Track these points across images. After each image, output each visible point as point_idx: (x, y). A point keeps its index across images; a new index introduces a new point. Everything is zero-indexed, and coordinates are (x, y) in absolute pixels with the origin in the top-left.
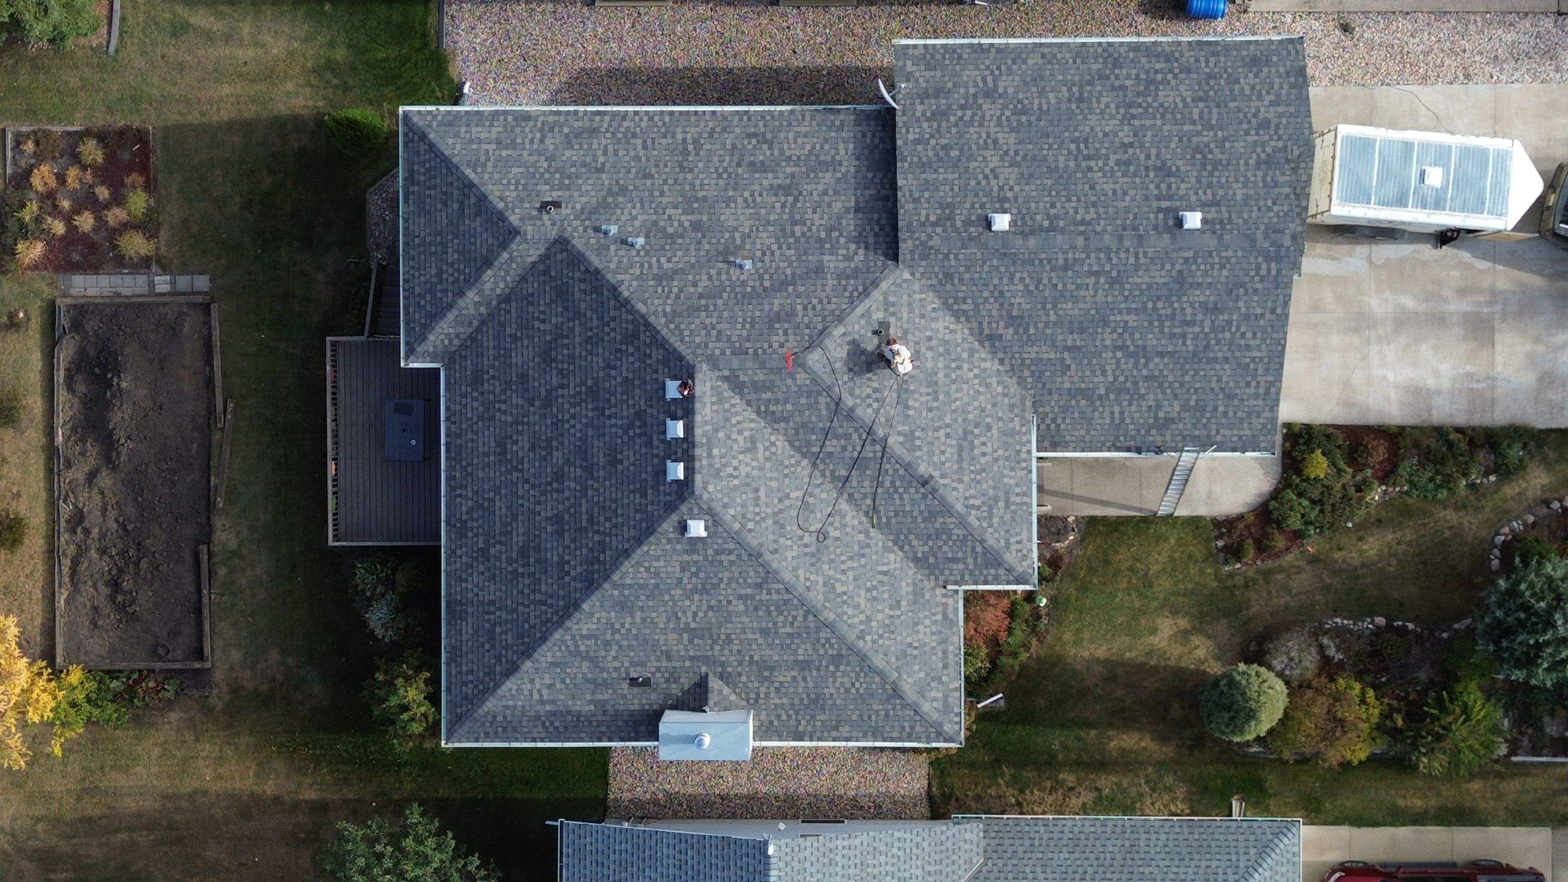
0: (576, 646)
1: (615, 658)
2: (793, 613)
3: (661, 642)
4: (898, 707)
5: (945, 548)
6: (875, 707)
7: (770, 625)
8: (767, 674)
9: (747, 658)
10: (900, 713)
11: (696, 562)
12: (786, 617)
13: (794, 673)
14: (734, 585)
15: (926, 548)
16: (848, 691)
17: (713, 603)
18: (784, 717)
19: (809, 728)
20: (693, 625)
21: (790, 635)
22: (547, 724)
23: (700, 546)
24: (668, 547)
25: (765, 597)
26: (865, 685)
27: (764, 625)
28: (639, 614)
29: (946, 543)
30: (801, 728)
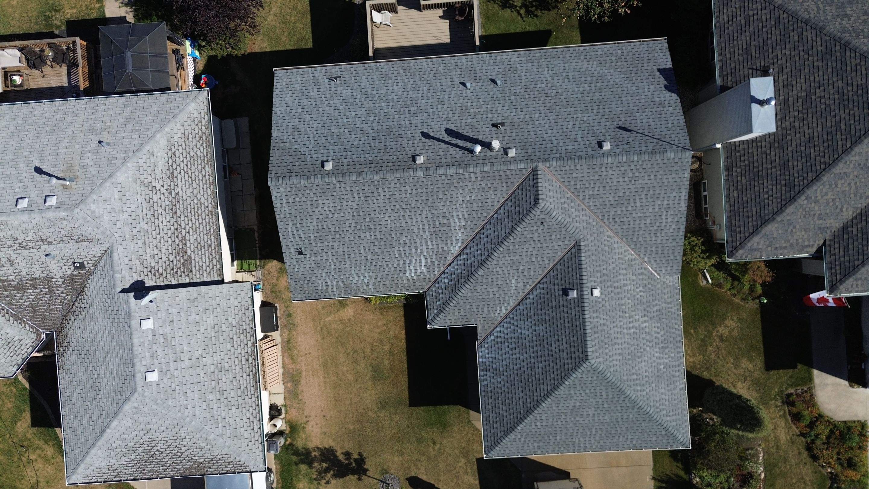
0: (793, 30)
1: (785, 54)
2: (827, 156)
3: (798, 80)
4: (755, 223)
6: (754, 210)
7: (816, 143)
8: (777, 145)
9: (788, 132)
10: (751, 224)
12: (823, 151)
13: (778, 160)
14: (848, 118)
15: (855, 232)
16: (766, 193)
17: (833, 107)
18: (742, 159)
19: (735, 174)
20: (813, 97)
21: (809, 155)
22: (730, 23)
25: (839, 137)
26: (770, 203)
27: (816, 139)
28: (821, 64)
30: (734, 169)
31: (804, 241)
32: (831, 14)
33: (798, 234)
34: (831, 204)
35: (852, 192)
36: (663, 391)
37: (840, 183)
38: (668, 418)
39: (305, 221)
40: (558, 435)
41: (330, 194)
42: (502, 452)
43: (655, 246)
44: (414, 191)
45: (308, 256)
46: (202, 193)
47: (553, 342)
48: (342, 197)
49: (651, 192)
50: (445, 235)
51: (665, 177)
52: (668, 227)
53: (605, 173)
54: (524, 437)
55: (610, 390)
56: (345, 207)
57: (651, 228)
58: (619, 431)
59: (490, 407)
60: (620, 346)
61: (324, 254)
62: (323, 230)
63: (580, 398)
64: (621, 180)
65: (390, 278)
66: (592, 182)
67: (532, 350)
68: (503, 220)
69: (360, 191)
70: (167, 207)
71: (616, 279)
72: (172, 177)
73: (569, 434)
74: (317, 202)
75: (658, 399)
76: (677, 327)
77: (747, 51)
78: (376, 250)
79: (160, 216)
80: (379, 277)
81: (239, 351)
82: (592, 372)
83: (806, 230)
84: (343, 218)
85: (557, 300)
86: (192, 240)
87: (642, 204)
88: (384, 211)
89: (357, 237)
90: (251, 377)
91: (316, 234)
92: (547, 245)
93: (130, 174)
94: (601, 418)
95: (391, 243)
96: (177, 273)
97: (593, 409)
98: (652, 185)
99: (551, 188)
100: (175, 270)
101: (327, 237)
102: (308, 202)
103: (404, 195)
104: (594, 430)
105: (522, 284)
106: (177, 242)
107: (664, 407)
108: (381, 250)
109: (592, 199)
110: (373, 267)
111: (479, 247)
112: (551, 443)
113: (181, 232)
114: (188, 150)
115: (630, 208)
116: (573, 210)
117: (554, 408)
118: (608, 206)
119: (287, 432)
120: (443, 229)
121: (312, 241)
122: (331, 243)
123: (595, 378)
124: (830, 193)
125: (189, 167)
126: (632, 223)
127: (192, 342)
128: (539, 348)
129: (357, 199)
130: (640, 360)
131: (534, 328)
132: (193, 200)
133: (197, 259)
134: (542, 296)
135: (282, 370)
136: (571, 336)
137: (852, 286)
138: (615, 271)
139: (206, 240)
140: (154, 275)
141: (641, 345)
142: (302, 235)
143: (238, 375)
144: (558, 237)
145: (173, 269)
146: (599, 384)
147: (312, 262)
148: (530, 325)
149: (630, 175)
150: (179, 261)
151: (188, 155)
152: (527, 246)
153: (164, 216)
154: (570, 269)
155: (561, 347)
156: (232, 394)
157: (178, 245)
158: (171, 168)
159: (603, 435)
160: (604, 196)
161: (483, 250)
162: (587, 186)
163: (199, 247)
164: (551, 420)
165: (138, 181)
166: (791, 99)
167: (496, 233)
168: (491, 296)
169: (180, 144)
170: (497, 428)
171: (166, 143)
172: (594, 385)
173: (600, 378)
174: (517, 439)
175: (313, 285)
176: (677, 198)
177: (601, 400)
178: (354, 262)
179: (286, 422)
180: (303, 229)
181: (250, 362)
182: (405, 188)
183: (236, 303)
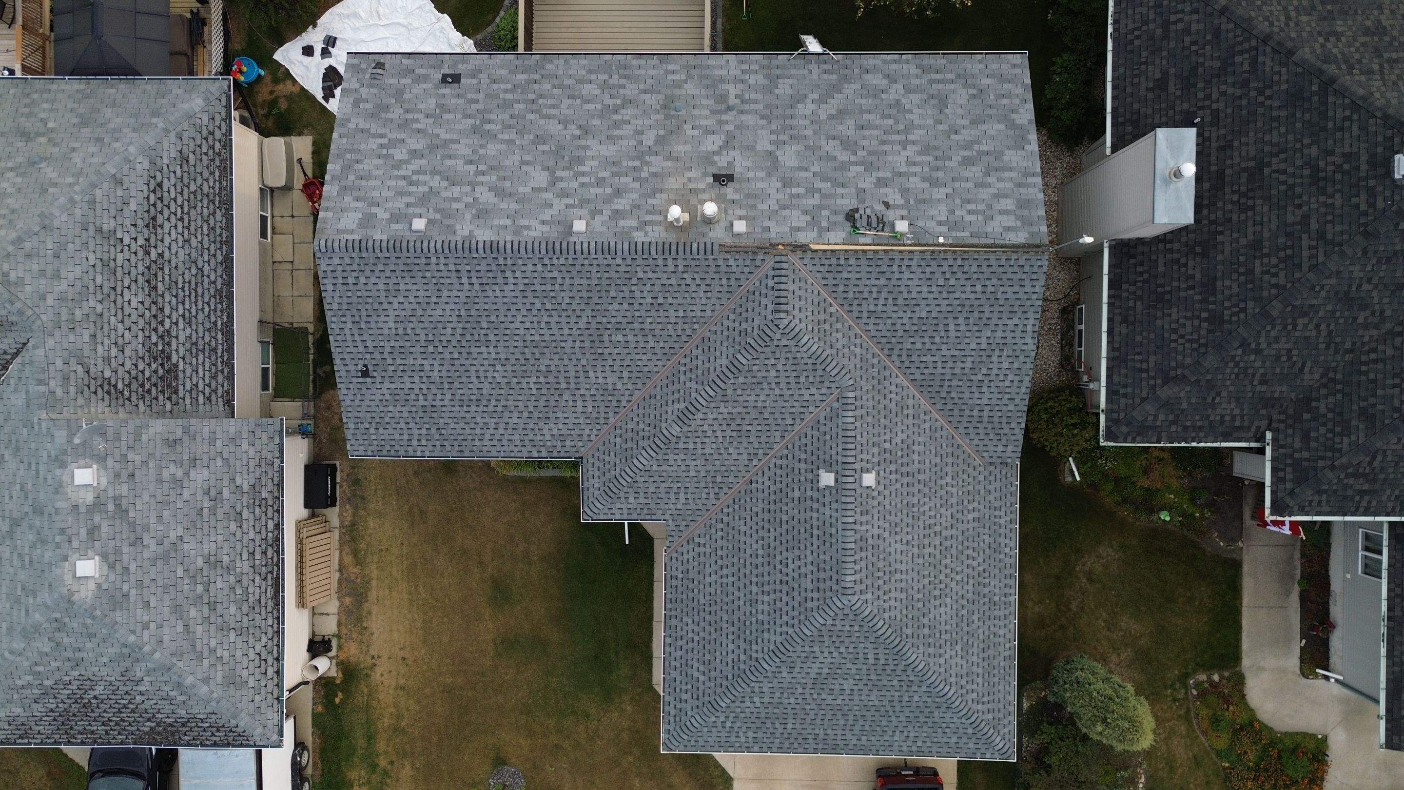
0: (1241, 53)
1: (1224, 93)
2: (1282, 274)
3: (1244, 140)
4: (1152, 382)
5: (1322, 430)
6: (1152, 359)
7: (1265, 251)
8: (1198, 249)
9: (1220, 229)
10: (1144, 383)
11: (1358, 168)
12: (1276, 266)
13: (1198, 276)
14: (1323, 210)
15: (1323, 410)
16: (1175, 331)
17: (1298, 190)
18: (1139, 269)
19: (1124, 295)
20: (1267, 171)
21: (1252, 271)
22: (1136, 33)
23: (1381, 171)
24: (1380, 138)
25: (1305, 243)
26: (1180, 348)
27: (1266, 244)
28: (1284, 113)
29: (1328, 431)
30: (1124, 286)
31: (1234, 418)
32: (1308, 29)
33: (1224, 406)
34: (1284, 359)
35: (1321, 340)
36: (975, 659)
37: (1300, 321)
38: (980, 707)
39: (374, 318)
40: (790, 721)
41: (420, 274)
42: (693, 743)
43: (978, 408)
44: (568, 281)
45: (379, 379)
46: (206, 258)
47: (790, 561)
48: (442, 281)
49: (976, 315)
50: (618, 363)
51: (1002, 289)
52: (1002, 377)
53: (897, 276)
54: (731, 719)
55: (881, 650)
56: (444, 299)
57: (973, 377)
58: (895, 723)
59: (678, 665)
60: (904, 577)
61: (406, 379)
62: (407, 338)
63: (829, 660)
64: (925, 289)
65: (520, 431)
66: (874, 289)
67: (755, 572)
68: (718, 343)
69: (473, 274)
70: (140, 277)
71: (905, 460)
72: (152, 224)
73: (808, 721)
74: (397, 287)
75: (964, 672)
76: (1007, 550)
77: (1161, 84)
78: (499, 380)
79: (126, 290)
80: (502, 426)
81: (252, 535)
82: (851, 617)
83: (1238, 400)
84: (441, 319)
85: (802, 489)
86: (182, 339)
87: (959, 334)
88: (513, 312)
89: (465, 355)
90: (270, 583)
91: (393, 343)
92: (790, 392)
93: (78, 212)
94: (864, 697)
95: (524, 368)
96: (149, 392)
97: (851, 681)
98: (977, 303)
99: (802, 293)
100: (147, 387)
101: (412, 350)
102: (381, 287)
103: (549, 287)
104: (851, 717)
105: (745, 456)
106: (154, 338)
107: (975, 687)
108: (506, 380)
109: (873, 319)
110: (491, 408)
111: (676, 385)
112: (778, 735)
113: (162, 323)
114: (186, 181)
115: (937, 340)
116: (840, 335)
117: (785, 674)
118: (900, 333)
119: (338, 682)
120: (616, 351)
121: (386, 355)
122: (419, 362)
123: (856, 628)
124: (1284, 340)
125: (186, 210)
126: (939, 365)
127: (166, 513)
128: (766, 568)
129: (467, 287)
130: (937, 603)
131: (761, 533)
132: (189, 269)
133: (188, 371)
134: (778, 479)
135: (337, 575)
136: (821, 553)
137: (1311, 502)
138: (905, 446)
139: (207, 339)
140: (108, 393)
141: (942, 577)
142: (369, 343)
143: (245, 578)
144: (811, 379)
145: (142, 386)
146: (862, 640)
147: (385, 391)
148: (755, 527)
149: (941, 282)
150: (156, 372)
151: (186, 190)
152: (757, 391)
153: (133, 292)
154: (828, 437)
155: (803, 570)
156: (233, 609)
157: (156, 344)
158: (152, 209)
159: (867, 728)
160: (894, 315)
161: (682, 392)
162: (866, 295)
163: (194, 351)
164: (778, 695)
165: (91, 229)
166: (1228, 172)
167: (706, 365)
168: (693, 473)
169: (171, 169)
170: (686, 701)
171: (146, 164)
172: (854, 639)
173: (865, 629)
174: (719, 724)
175: (386, 432)
176: (1021, 328)
177: (865, 667)
178: (458, 397)
179: (338, 664)
180: (371, 332)
181: (270, 556)
182: (551, 275)
183: (252, 452)
